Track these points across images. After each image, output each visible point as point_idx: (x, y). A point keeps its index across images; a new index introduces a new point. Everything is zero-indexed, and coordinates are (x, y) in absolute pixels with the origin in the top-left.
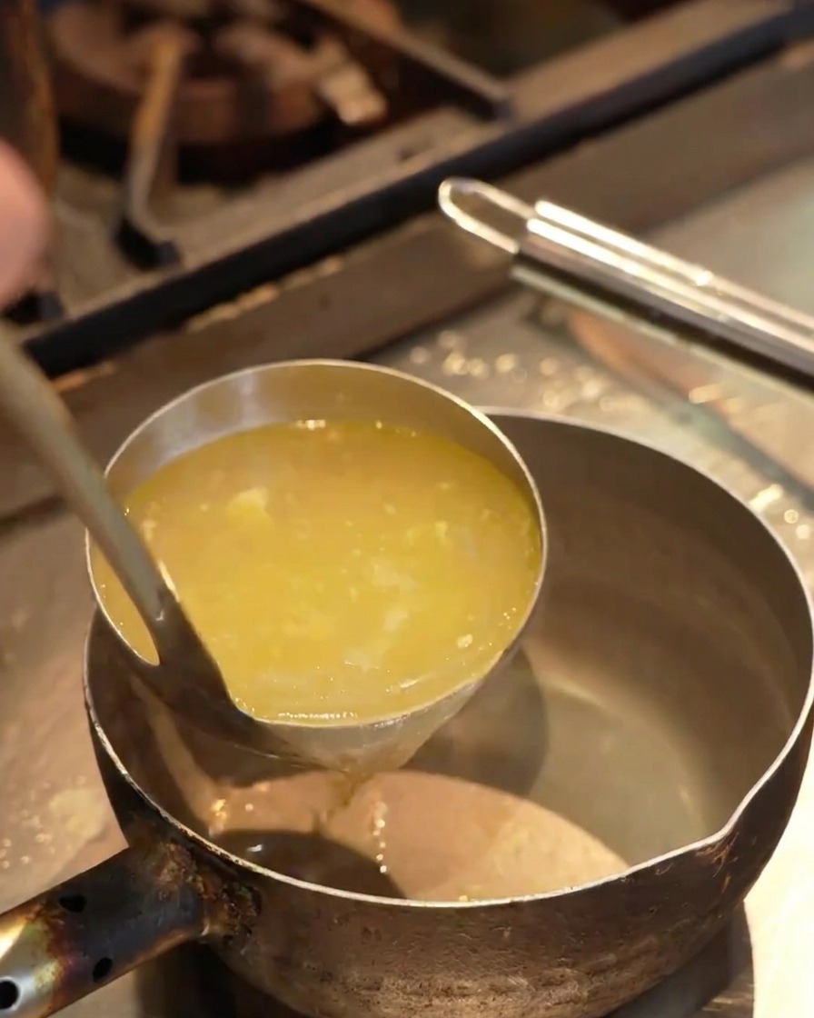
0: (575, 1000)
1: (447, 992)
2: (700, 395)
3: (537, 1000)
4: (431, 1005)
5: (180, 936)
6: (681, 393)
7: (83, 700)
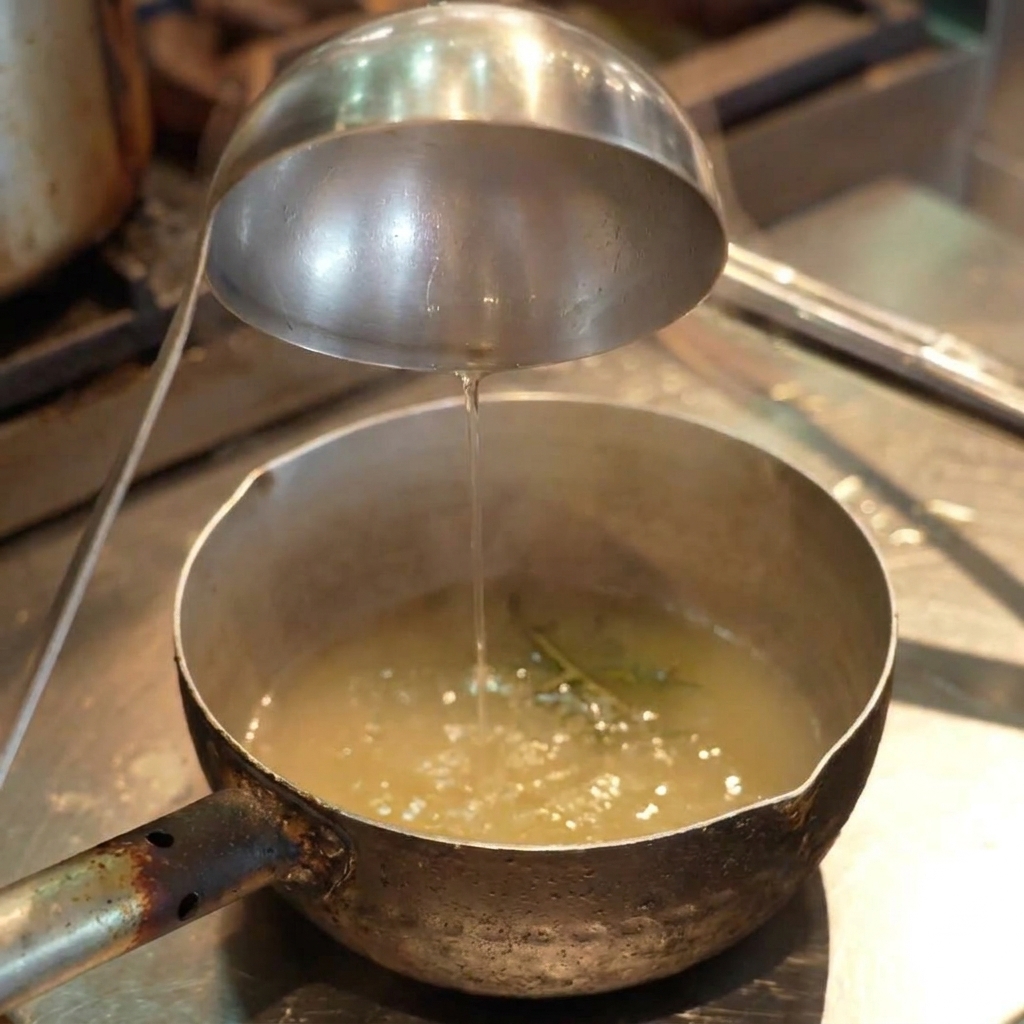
0: (651, 952)
1: (526, 938)
2: (782, 392)
3: (613, 949)
4: (510, 951)
5: (263, 879)
6: (763, 391)
7: (172, 656)
